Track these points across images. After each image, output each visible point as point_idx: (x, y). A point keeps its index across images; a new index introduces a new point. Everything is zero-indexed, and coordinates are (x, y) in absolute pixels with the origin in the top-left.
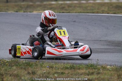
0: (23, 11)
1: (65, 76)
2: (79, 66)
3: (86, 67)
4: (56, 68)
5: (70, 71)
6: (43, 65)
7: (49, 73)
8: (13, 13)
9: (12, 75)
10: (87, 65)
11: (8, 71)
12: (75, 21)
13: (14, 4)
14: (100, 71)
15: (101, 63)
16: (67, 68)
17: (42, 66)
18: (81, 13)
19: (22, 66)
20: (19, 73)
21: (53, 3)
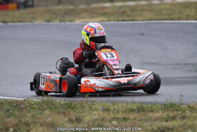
0: (58, 21)
1: (129, 123)
2: (151, 107)
3: (163, 107)
4: (115, 111)
5: (137, 115)
6: (93, 107)
7: (103, 119)
8: (43, 23)
9: (43, 125)
10: (165, 105)
11: (38, 119)
12: (143, 34)
13: (43, 9)
14: (186, 114)
15: (188, 100)
16: (133, 110)
17: (91, 108)
18: (152, 19)
19: (59, 110)
20: (54, 120)
21: (107, 5)
